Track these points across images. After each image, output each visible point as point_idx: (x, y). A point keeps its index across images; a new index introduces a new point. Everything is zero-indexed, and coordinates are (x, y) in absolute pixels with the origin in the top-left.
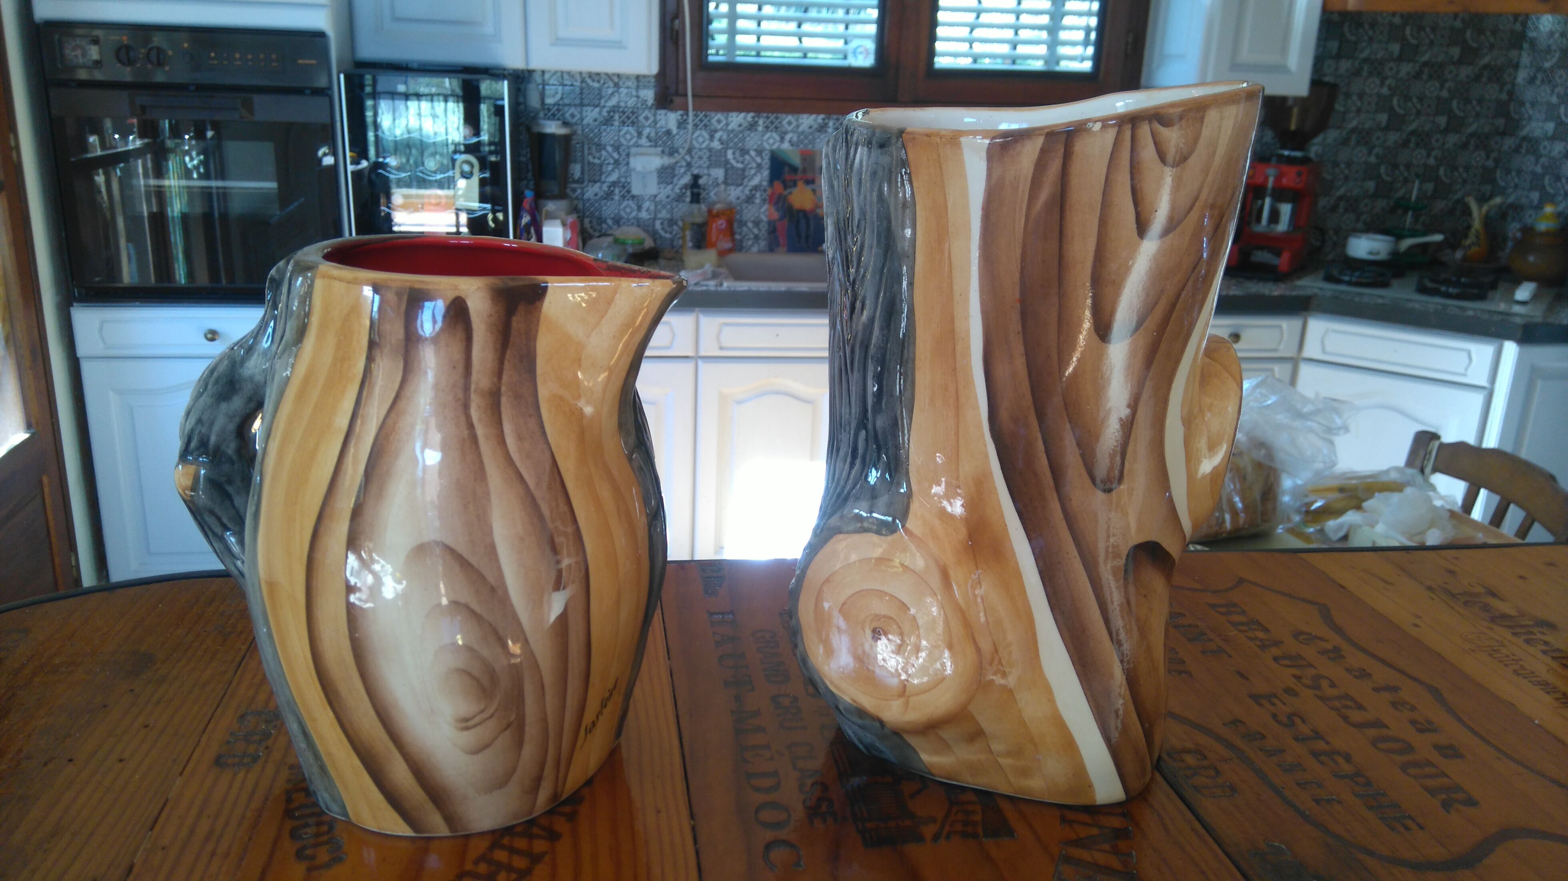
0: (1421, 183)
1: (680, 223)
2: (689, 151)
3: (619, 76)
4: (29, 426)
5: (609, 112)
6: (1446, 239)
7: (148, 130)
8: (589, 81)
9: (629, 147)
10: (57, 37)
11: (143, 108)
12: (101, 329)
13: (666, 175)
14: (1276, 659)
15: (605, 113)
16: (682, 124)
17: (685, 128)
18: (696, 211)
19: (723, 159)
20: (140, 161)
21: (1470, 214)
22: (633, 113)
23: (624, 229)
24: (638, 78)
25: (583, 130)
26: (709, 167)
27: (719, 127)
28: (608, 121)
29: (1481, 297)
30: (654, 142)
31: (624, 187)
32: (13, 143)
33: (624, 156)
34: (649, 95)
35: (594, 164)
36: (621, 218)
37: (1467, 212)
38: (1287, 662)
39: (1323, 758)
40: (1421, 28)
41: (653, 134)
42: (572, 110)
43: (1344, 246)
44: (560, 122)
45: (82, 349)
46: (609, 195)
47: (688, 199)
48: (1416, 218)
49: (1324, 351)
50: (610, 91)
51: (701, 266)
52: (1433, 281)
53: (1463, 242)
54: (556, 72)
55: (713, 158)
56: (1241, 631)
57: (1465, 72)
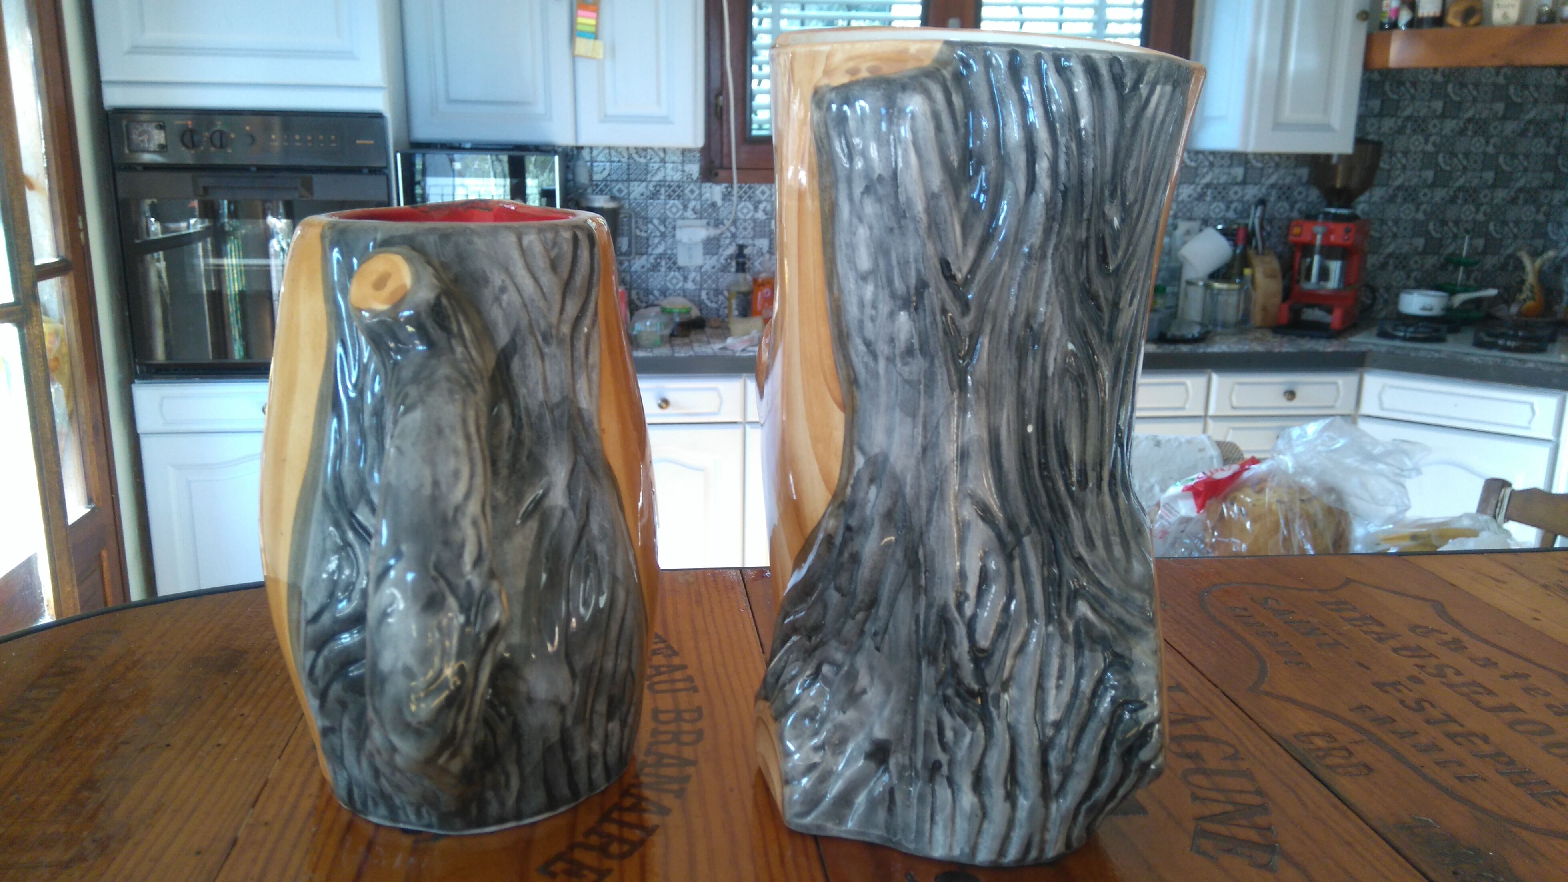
0: (1471, 239)
1: (726, 293)
2: (734, 223)
3: (664, 150)
4: (90, 501)
5: (655, 187)
6: (1499, 293)
7: (209, 211)
8: (636, 157)
9: (675, 220)
10: (124, 123)
11: (206, 189)
12: (161, 406)
13: (711, 246)
14: (1395, 650)
15: (651, 188)
16: (726, 197)
17: (730, 200)
18: (741, 280)
19: (767, 229)
20: (200, 245)
21: (1523, 268)
22: (679, 187)
23: (671, 299)
24: (684, 152)
25: (630, 205)
26: (753, 238)
27: (763, 198)
28: (655, 195)
29: (1541, 350)
30: (699, 214)
31: (670, 259)
32: (81, 224)
33: (670, 229)
34: (694, 169)
35: (641, 237)
36: (668, 289)
37: (1520, 266)
38: (1408, 653)
39: (1459, 739)
40: (1463, 85)
41: (698, 207)
42: (620, 185)
43: (1396, 303)
44: (608, 197)
45: (143, 424)
46: (655, 267)
47: (733, 269)
48: (1468, 274)
49: (1382, 408)
50: (656, 166)
51: (747, 333)
52: (1489, 335)
53: (1518, 296)
54: (605, 148)
55: (758, 229)
56: (1355, 626)
57: (1510, 127)
